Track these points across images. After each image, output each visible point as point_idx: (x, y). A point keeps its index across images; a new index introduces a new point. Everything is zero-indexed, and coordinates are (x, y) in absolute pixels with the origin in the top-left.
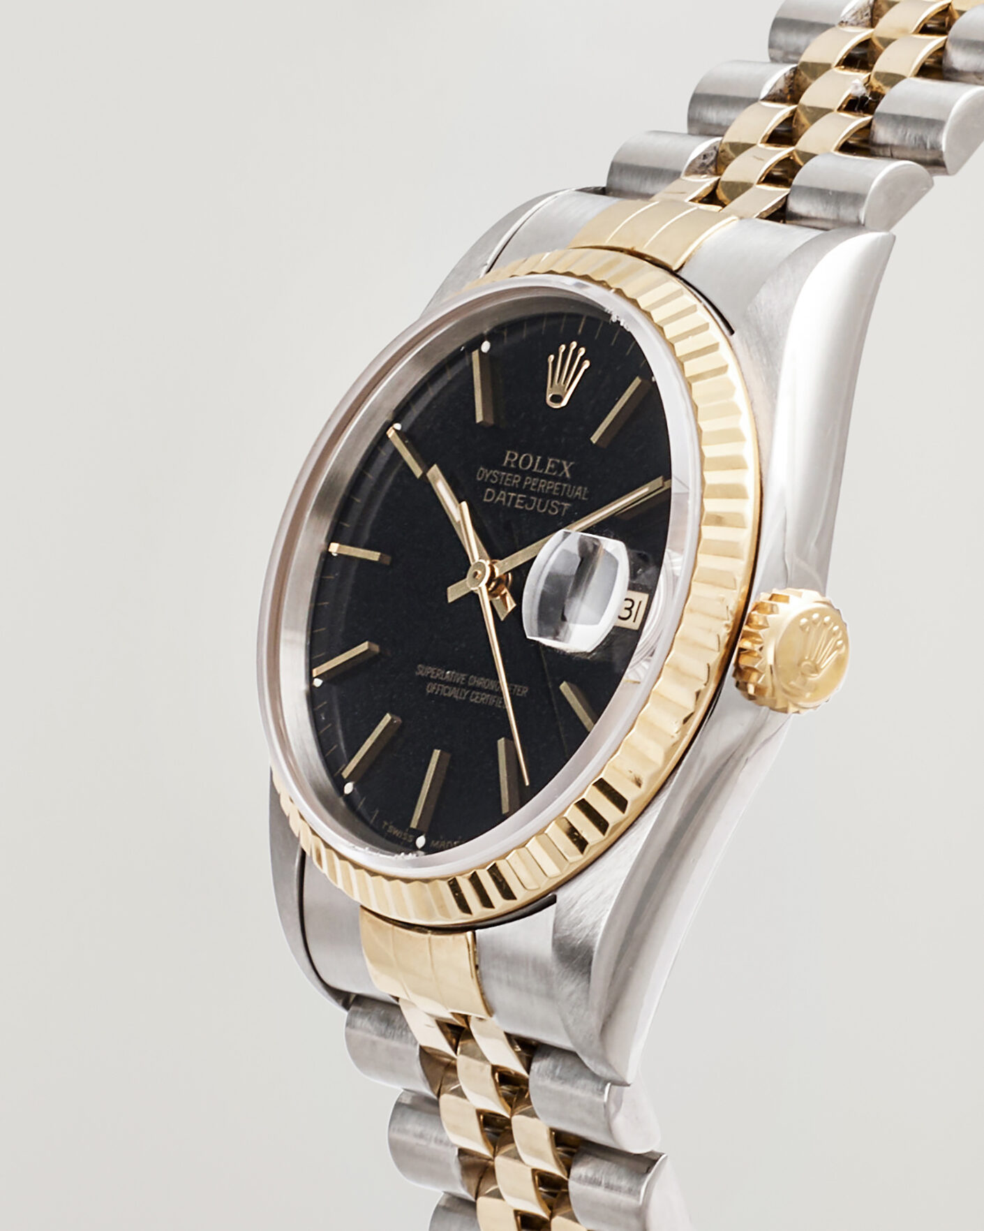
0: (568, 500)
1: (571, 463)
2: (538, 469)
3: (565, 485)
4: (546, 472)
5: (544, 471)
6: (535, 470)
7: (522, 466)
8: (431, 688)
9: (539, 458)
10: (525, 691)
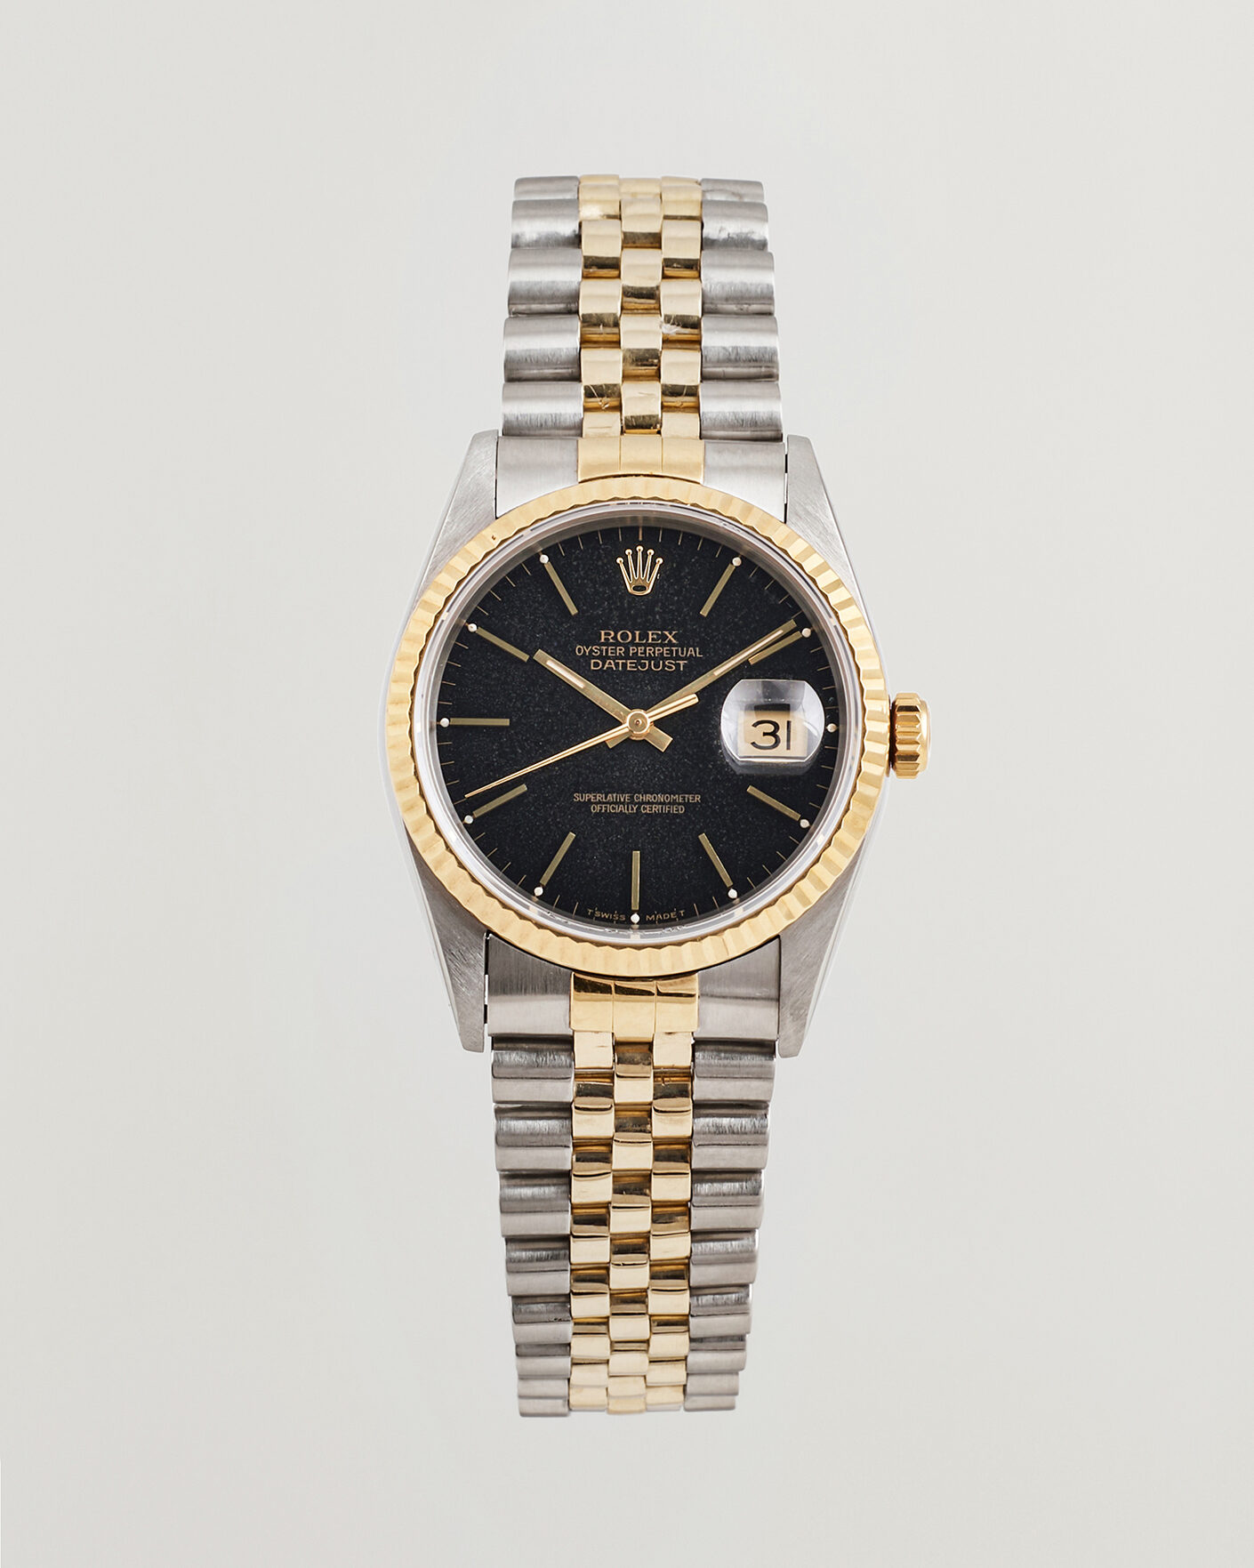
0: (683, 659)
1: (674, 633)
2: (639, 640)
3: (674, 649)
4: (650, 641)
5: (648, 640)
6: (637, 641)
7: (622, 639)
8: (595, 809)
9: (637, 633)
10: (698, 798)
